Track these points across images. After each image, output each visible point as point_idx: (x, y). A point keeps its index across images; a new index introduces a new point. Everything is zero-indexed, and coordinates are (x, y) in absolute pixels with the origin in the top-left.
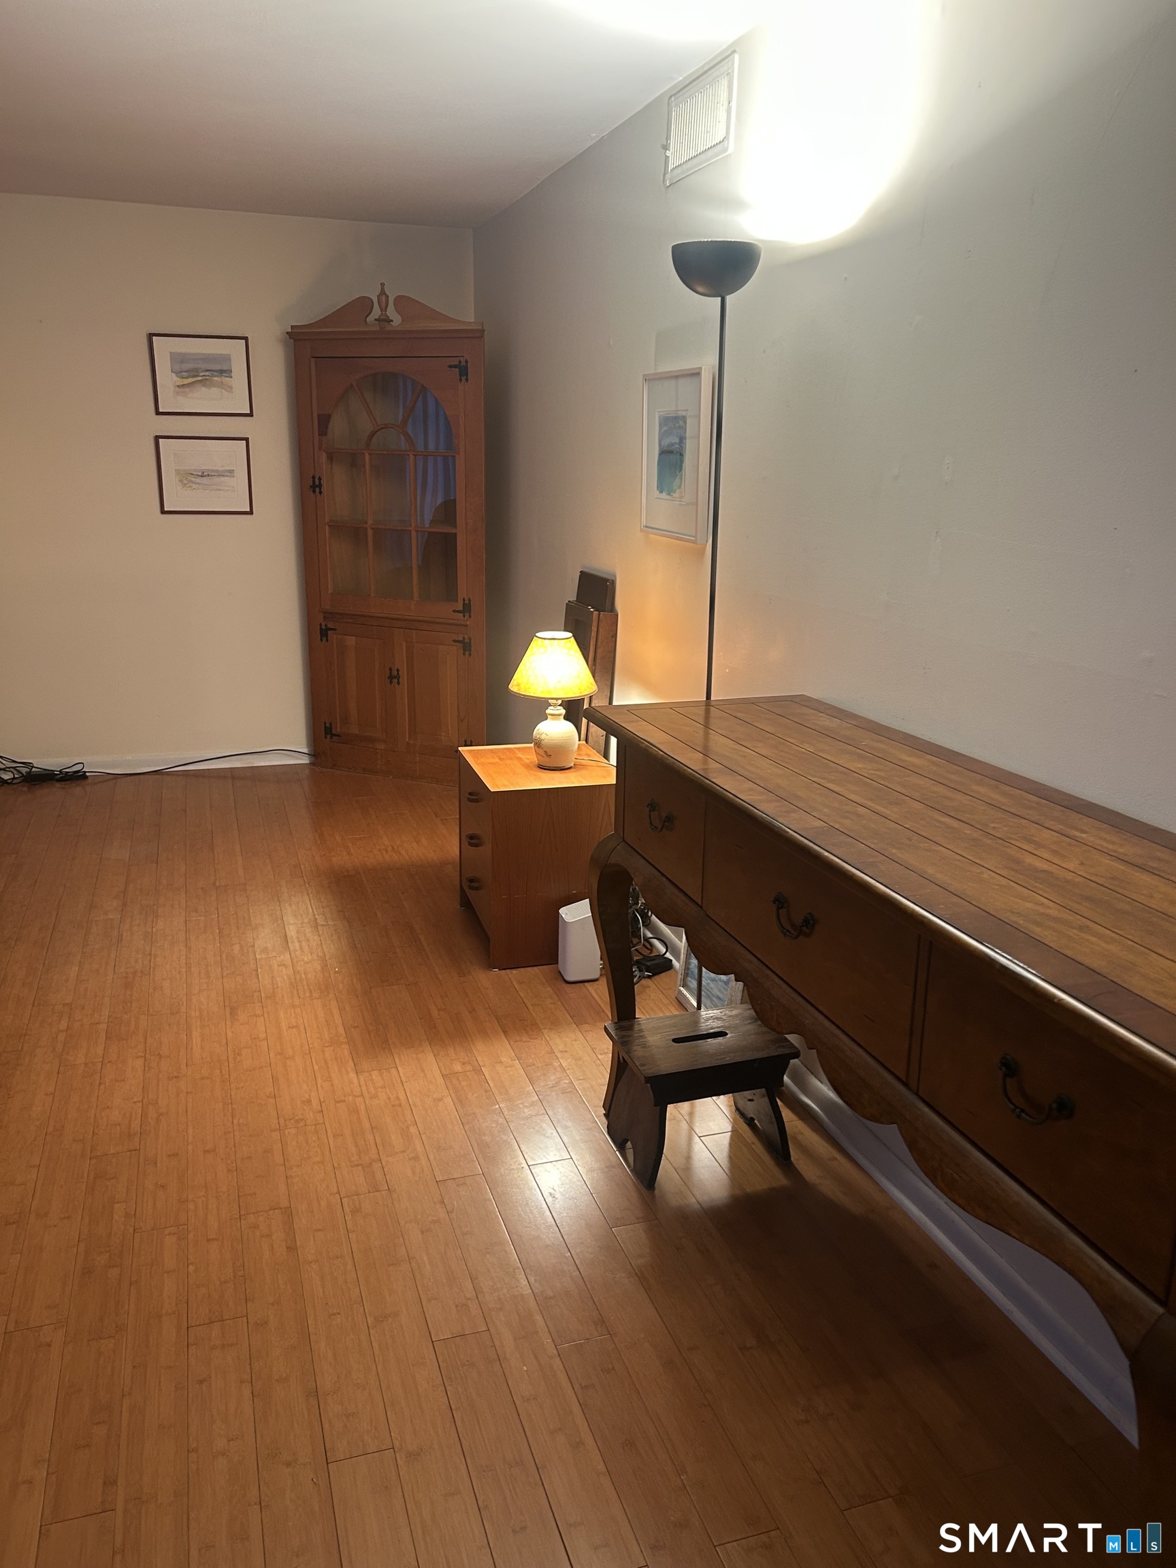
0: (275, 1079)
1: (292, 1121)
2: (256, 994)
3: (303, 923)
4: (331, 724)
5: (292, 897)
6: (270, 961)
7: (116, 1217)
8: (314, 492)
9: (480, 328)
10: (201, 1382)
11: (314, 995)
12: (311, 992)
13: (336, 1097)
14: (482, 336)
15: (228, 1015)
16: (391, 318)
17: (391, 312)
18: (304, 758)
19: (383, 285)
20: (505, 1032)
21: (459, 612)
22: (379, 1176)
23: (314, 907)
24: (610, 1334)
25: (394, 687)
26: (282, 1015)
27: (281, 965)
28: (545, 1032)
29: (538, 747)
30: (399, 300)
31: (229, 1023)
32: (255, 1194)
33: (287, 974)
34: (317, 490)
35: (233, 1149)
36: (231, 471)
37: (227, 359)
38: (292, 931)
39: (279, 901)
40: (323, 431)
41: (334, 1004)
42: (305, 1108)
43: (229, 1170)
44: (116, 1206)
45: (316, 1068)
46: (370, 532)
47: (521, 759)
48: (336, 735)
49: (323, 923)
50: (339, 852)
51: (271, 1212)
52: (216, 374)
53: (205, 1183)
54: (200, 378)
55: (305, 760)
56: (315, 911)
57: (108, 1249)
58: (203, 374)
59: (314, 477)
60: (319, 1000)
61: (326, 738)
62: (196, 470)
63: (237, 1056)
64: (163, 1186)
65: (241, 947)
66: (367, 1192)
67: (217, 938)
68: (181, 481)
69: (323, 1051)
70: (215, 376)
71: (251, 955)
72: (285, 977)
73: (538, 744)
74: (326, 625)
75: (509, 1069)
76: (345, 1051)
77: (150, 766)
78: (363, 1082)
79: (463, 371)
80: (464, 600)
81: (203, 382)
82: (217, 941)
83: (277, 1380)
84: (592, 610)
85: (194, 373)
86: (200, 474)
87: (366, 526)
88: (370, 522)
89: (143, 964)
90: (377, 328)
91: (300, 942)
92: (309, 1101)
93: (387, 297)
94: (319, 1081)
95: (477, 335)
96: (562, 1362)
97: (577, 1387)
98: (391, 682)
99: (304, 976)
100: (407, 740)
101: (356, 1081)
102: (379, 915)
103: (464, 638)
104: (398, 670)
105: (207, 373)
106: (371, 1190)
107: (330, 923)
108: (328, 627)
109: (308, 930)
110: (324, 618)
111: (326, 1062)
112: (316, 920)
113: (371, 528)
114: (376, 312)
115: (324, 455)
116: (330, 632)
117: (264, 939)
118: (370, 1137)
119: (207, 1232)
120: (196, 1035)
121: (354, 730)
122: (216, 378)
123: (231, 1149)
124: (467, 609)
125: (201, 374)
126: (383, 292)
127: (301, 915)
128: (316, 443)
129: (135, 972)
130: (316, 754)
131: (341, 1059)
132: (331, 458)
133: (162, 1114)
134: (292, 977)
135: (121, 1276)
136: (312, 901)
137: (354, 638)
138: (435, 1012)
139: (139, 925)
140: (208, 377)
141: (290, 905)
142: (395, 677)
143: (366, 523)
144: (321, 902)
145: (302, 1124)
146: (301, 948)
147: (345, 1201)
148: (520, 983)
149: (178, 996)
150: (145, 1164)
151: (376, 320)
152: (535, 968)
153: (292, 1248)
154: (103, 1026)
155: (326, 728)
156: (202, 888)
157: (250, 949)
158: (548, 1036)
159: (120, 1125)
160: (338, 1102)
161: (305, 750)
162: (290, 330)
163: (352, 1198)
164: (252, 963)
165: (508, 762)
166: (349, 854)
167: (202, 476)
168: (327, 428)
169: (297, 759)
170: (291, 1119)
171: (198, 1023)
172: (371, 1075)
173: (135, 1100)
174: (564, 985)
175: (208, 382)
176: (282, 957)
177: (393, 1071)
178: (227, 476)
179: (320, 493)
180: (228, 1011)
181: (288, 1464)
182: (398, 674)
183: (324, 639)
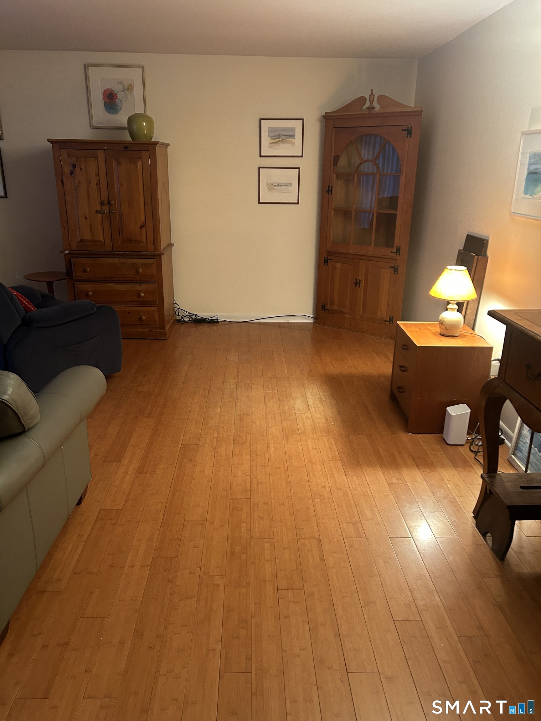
0: (308, 474)
1: (318, 496)
2: (297, 431)
3: (315, 399)
4: (325, 304)
5: (310, 386)
6: (302, 415)
7: (243, 530)
8: (328, 193)
9: (420, 110)
10: (286, 618)
11: (323, 435)
12: (321, 433)
13: (337, 487)
14: (421, 115)
15: (285, 440)
16: (375, 107)
17: (375, 104)
18: (311, 319)
19: (372, 90)
20: (417, 466)
21: (394, 252)
22: (361, 529)
23: (320, 392)
24: (486, 636)
25: (357, 288)
26: (309, 442)
27: (307, 418)
28: (438, 469)
29: (441, 325)
30: (380, 97)
31: (285, 443)
32: (303, 529)
33: (310, 423)
34: (330, 192)
35: (292, 505)
36: (291, 184)
37: (293, 129)
38: (311, 402)
39: (304, 387)
40: (335, 164)
41: (332, 440)
42: (323, 489)
43: (291, 515)
44: (242, 524)
45: (327, 470)
46: (353, 213)
47: (430, 330)
48: (327, 310)
49: (324, 400)
50: (329, 366)
51: (311, 539)
52: (288, 137)
53: (281, 520)
54: (281, 139)
55: (311, 320)
56: (320, 393)
57: (240, 544)
58: (282, 137)
59: (329, 186)
60: (326, 437)
61: (322, 311)
62: (274, 183)
63: (290, 459)
64: (262, 518)
65: (289, 407)
66: (356, 537)
67: (278, 402)
68: (268, 188)
69: (329, 463)
70: (288, 138)
71: (293, 412)
72: (309, 424)
73: (442, 323)
74: (327, 257)
75: (421, 485)
76: (340, 464)
77: (245, 319)
78: (349, 481)
79: (409, 132)
80: (397, 247)
81: (282, 141)
82: (278, 403)
83: (320, 624)
84: (474, 255)
85: (279, 136)
86: (277, 185)
87: (352, 210)
88: (354, 208)
89: (247, 410)
90: (367, 112)
91: (314, 408)
92: (325, 487)
93: (374, 96)
94: (329, 477)
95: (417, 114)
96: (462, 646)
97: (471, 660)
98: (356, 286)
99: (318, 425)
100: (361, 314)
101: (346, 480)
102: (350, 398)
103: (395, 265)
104: (360, 280)
105: (284, 137)
106: (358, 537)
107: (328, 400)
108: (328, 258)
109: (318, 402)
110: (327, 254)
111: (331, 468)
112: (321, 398)
113: (354, 211)
114: (368, 104)
115: (335, 175)
116: (329, 261)
117: (298, 404)
118: (355, 510)
119: (283, 544)
120: (272, 446)
121: (336, 308)
122: (288, 139)
123: (291, 505)
124: (398, 251)
125: (281, 137)
126: (372, 94)
127: (314, 395)
128: (332, 169)
129: (244, 414)
130: (317, 317)
131: (338, 468)
132: (338, 177)
133: (259, 483)
134: (312, 424)
135: (246, 558)
136: (319, 388)
137: (340, 264)
138: (381, 452)
139: (244, 392)
140: (284, 139)
141: (309, 389)
142: (358, 283)
143: (352, 209)
144: (323, 390)
145: (322, 497)
146: (315, 410)
147: (345, 539)
148: (424, 442)
149: (263, 427)
150: (253, 506)
151: (367, 108)
152: (430, 435)
153: (322, 559)
154: (232, 437)
155: (322, 306)
156: (270, 378)
157: (293, 409)
158: (440, 471)
159: (241, 485)
160: (338, 489)
161: (312, 316)
162: (324, 115)
163: (349, 539)
164: (294, 415)
165: (424, 331)
166: (334, 367)
167: (277, 186)
168: (337, 162)
169: (308, 320)
170: (317, 494)
171: (272, 441)
172: (353, 478)
173: (247, 474)
174: (446, 445)
175: (284, 141)
176: (307, 414)
177: (363, 478)
178: (289, 186)
179: (331, 194)
180: (285, 438)
181: (329, 668)
182: (360, 282)
183: (326, 264)
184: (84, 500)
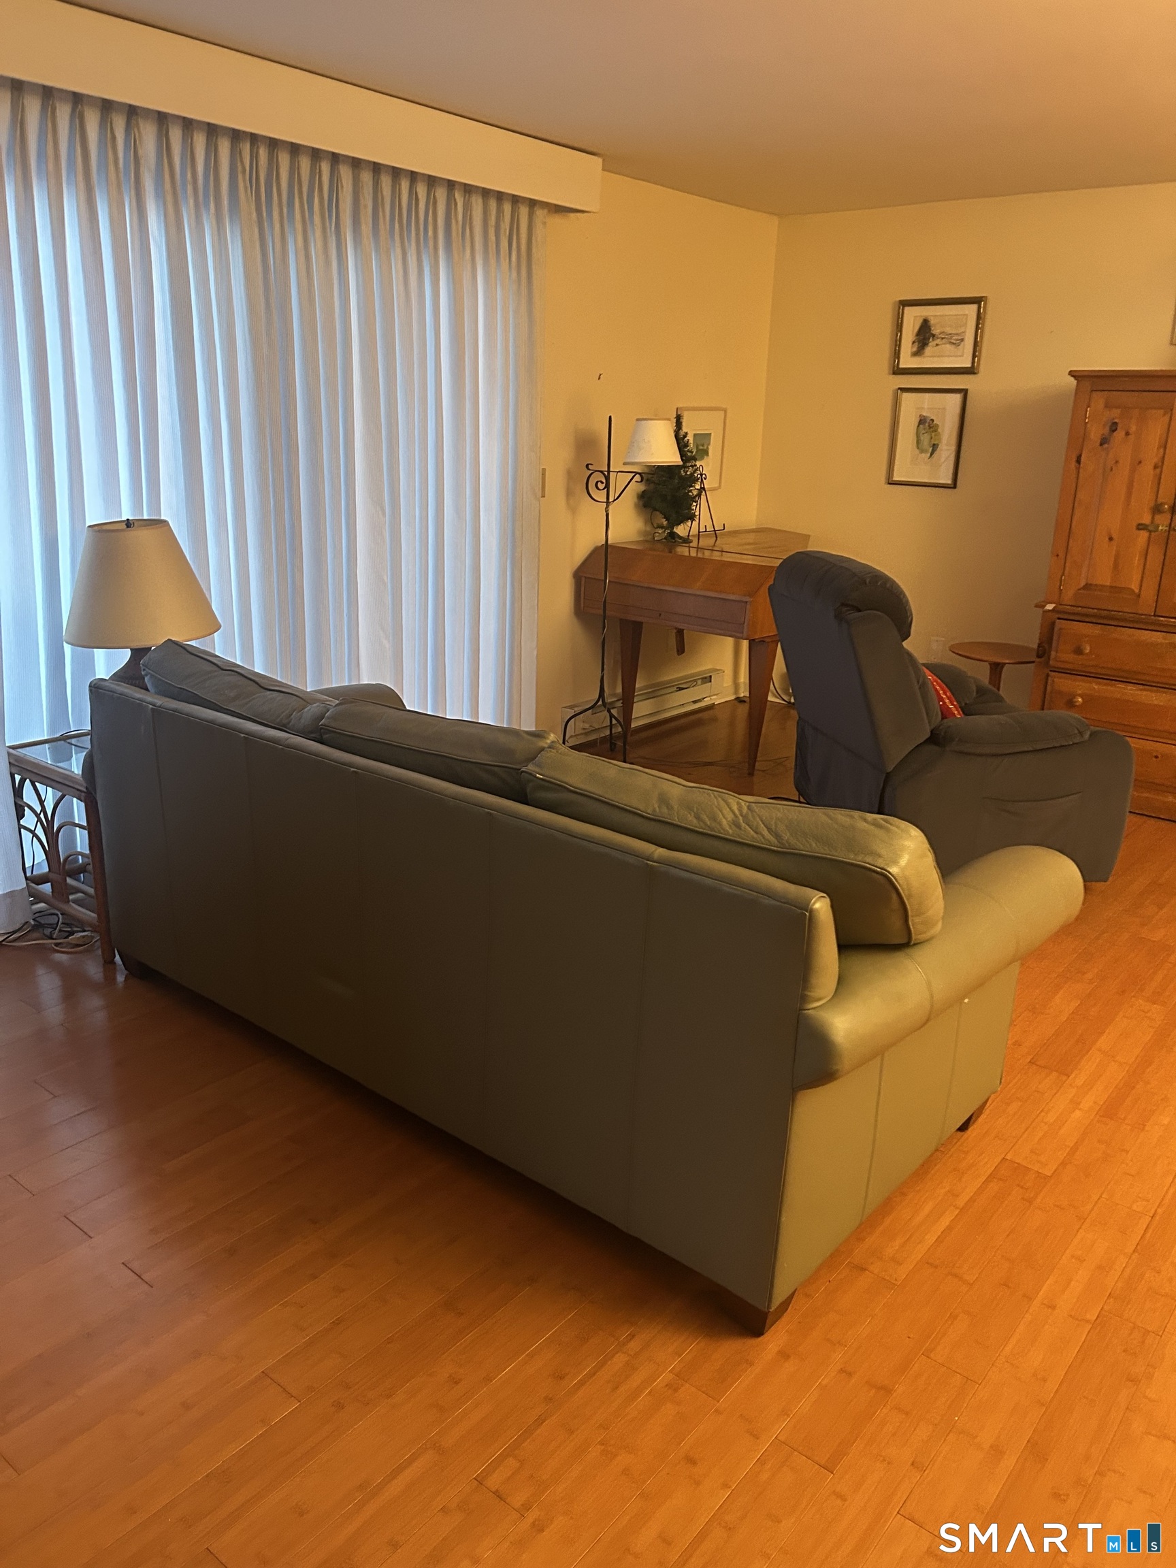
184: (975, 1126)
